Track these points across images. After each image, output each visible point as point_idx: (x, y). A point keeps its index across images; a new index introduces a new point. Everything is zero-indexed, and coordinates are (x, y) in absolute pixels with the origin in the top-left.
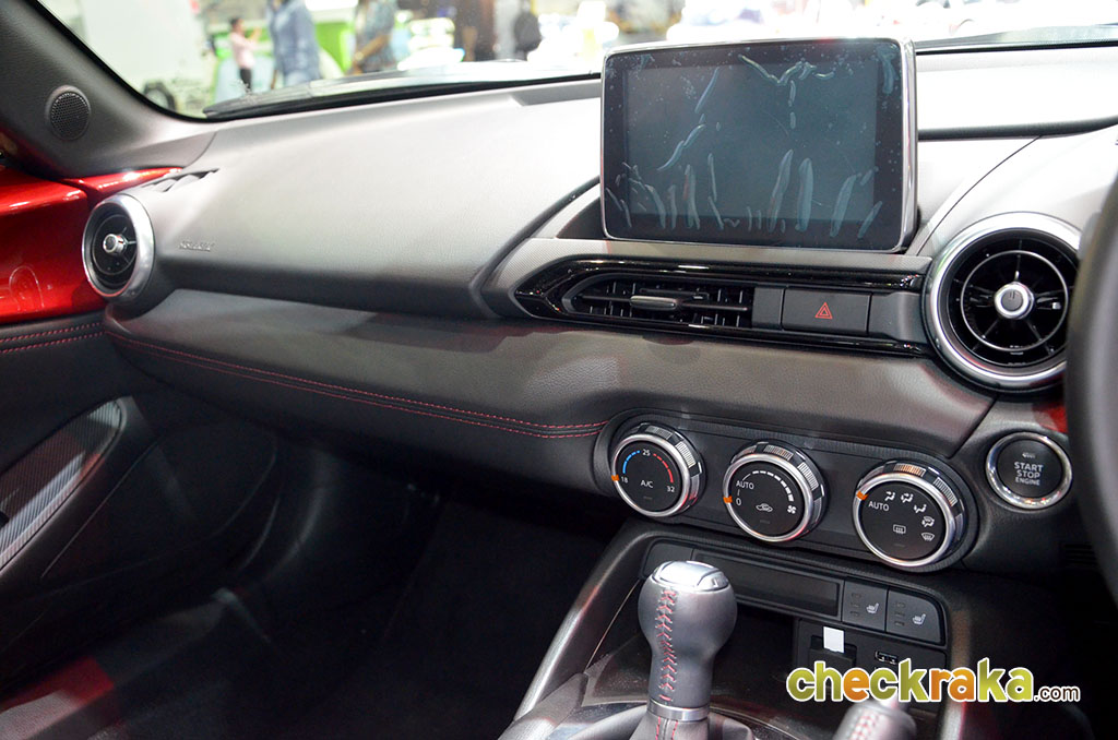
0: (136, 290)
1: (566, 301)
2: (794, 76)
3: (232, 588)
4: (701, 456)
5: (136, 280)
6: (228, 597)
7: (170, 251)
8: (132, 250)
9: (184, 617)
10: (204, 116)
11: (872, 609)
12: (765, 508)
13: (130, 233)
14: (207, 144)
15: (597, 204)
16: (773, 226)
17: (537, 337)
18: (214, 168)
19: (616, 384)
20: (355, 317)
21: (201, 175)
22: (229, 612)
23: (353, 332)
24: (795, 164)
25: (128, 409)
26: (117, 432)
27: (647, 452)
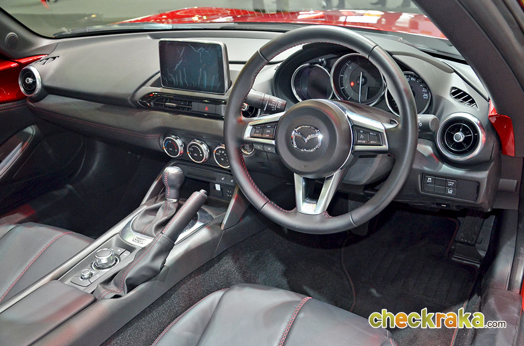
0: (37, 94)
1: (152, 103)
2: (200, 51)
3: (71, 184)
4: (184, 143)
5: (37, 91)
6: (70, 187)
7: (46, 84)
8: (35, 83)
9: (56, 193)
10: (54, 37)
11: (223, 179)
12: (196, 155)
13: (34, 77)
14: (55, 47)
15: (160, 78)
16: (199, 86)
17: (144, 112)
18: (58, 55)
19: (162, 125)
20: (99, 105)
21: (54, 58)
22: (70, 191)
23: (99, 109)
24: (202, 72)
25: (36, 129)
26: (33, 135)
27: (170, 142)
